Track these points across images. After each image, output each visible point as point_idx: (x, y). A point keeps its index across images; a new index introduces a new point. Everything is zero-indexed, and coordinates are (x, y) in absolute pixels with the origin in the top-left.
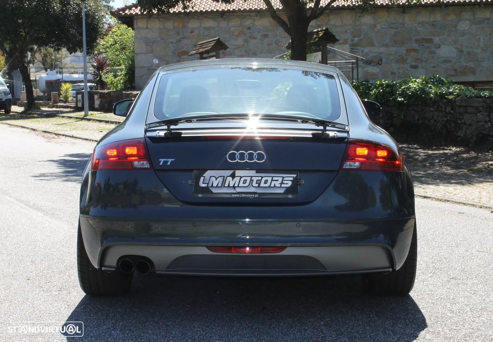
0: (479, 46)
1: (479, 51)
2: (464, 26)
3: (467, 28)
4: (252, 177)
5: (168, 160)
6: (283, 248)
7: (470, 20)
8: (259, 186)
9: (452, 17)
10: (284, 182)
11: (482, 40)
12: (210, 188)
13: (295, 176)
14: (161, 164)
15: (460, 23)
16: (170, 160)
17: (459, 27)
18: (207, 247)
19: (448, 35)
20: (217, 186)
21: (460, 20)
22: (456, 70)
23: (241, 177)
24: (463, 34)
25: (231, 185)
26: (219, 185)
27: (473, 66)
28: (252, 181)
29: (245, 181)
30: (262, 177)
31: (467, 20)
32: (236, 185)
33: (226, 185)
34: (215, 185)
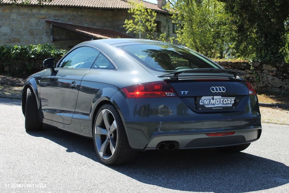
0: (22, 27)
1: (22, 30)
2: (14, 16)
3: (15, 18)
4: (220, 99)
5: (185, 92)
6: (234, 133)
7: (17, 13)
8: (223, 103)
9: (7, 11)
10: (232, 101)
11: (23, 24)
12: (204, 105)
13: (235, 98)
14: (182, 94)
15: (12, 14)
16: (186, 92)
17: (11, 17)
18: (206, 134)
19: (5, 21)
20: (207, 104)
21: (12, 13)
22: (10, 40)
23: (216, 99)
24: (13, 20)
25: (213, 103)
26: (208, 104)
27: (19, 38)
28: (220, 101)
29: (218, 101)
30: (224, 99)
31: (15, 13)
32: (215, 103)
33: (211, 103)
34: (206, 104)
